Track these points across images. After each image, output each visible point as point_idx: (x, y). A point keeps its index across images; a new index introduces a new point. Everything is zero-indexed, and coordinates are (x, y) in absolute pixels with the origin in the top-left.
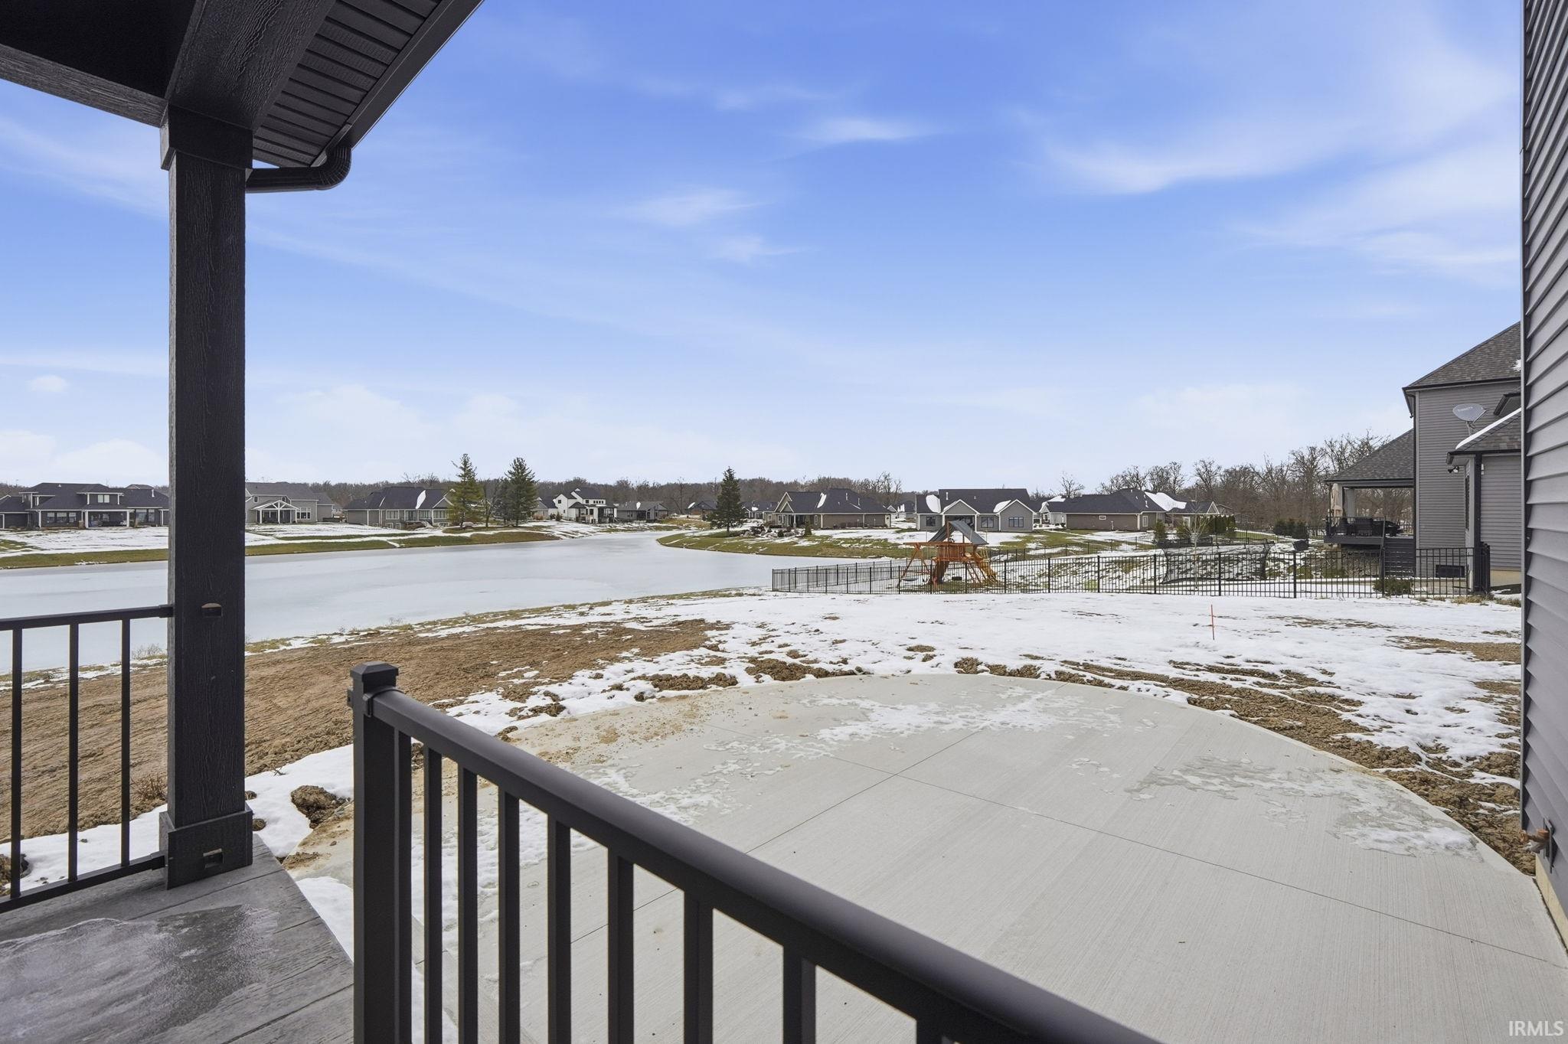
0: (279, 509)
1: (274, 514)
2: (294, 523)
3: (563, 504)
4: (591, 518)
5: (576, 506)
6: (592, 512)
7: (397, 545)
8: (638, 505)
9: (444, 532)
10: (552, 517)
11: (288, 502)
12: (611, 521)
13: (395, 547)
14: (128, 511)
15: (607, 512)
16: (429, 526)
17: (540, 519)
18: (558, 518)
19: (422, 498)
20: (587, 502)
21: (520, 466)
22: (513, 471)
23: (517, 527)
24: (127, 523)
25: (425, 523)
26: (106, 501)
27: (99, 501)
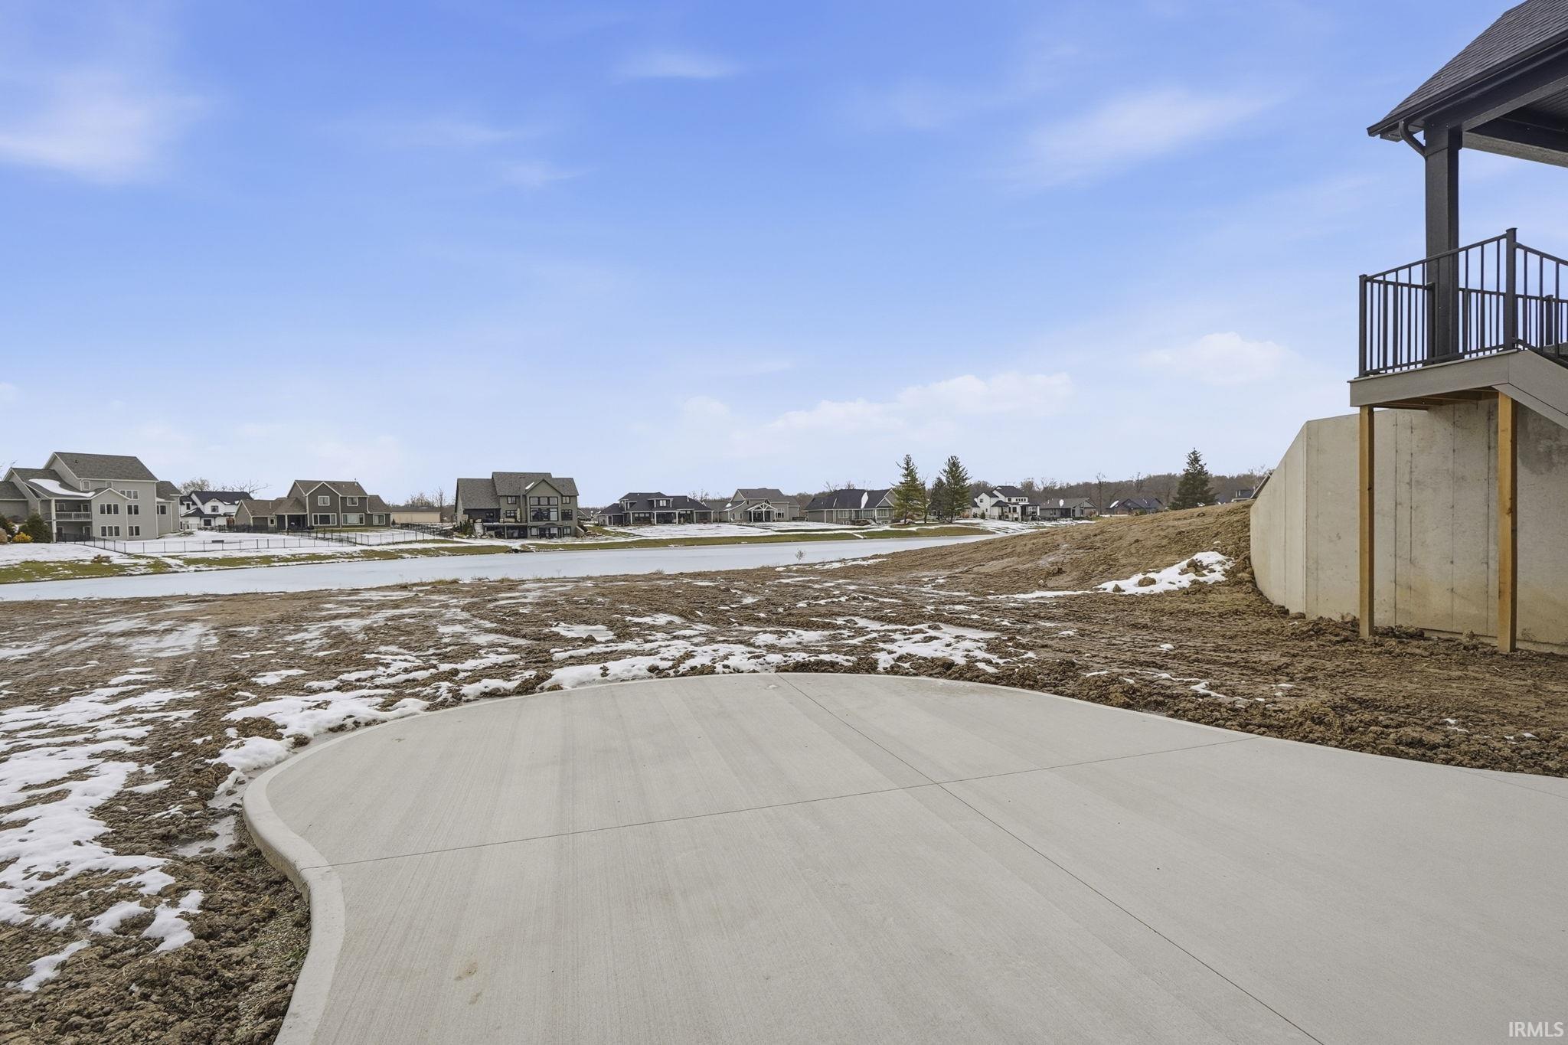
1: (760, 514)
2: (774, 521)
3: (985, 502)
4: (1016, 515)
5: (999, 504)
6: (1015, 510)
7: (862, 537)
8: (1061, 503)
9: (891, 527)
10: (975, 516)
11: (768, 504)
12: (1034, 519)
13: (860, 538)
14: (677, 512)
15: (1030, 509)
16: (873, 523)
17: (967, 517)
18: (983, 516)
19: (865, 500)
20: (1010, 500)
21: (954, 466)
22: (949, 469)
23: (952, 522)
24: (677, 521)
25: (870, 521)
26: (665, 505)
27: (661, 505)
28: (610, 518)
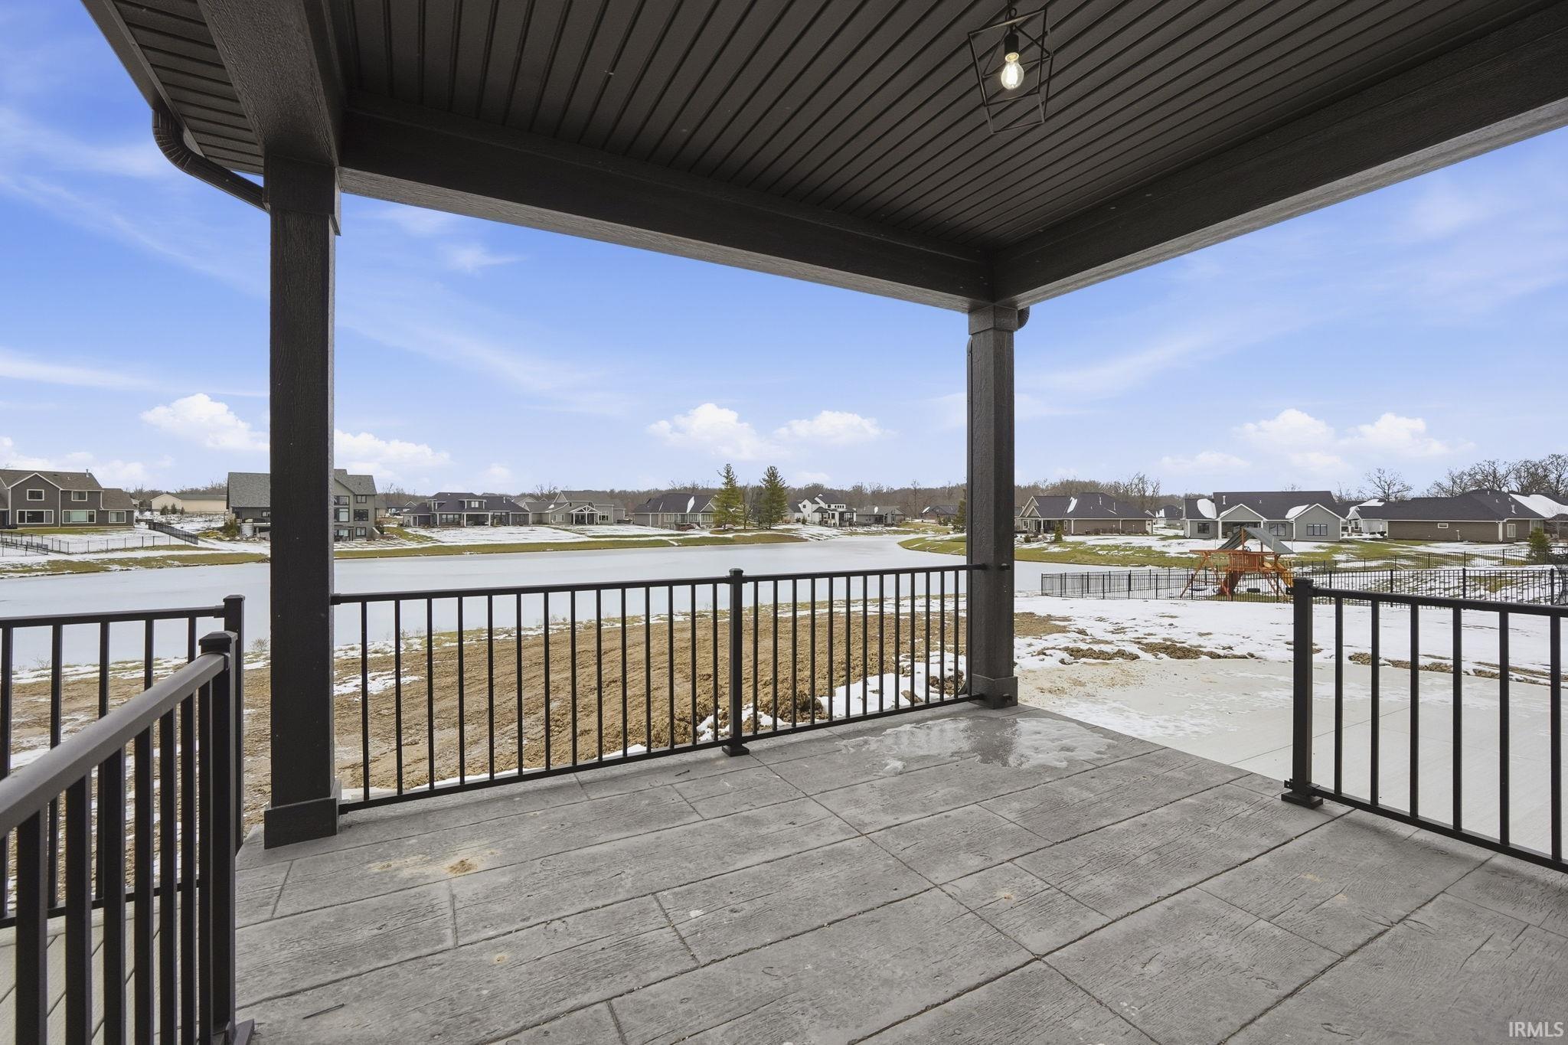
0: (586, 512)
1: (583, 517)
2: (597, 524)
3: (808, 509)
4: (833, 522)
5: (820, 510)
6: (833, 517)
7: (676, 544)
8: (876, 509)
9: (711, 533)
10: (798, 521)
11: (593, 507)
12: (850, 525)
13: (674, 545)
14: (490, 514)
15: (847, 516)
16: (697, 527)
17: (788, 523)
18: (804, 522)
19: (691, 503)
20: (829, 506)
21: (772, 475)
22: (767, 478)
23: (770, 529)
24: (489, 523)
25: (694, 525)
26: (477, 506)
27: (473, 506)
28: (415, 518)
